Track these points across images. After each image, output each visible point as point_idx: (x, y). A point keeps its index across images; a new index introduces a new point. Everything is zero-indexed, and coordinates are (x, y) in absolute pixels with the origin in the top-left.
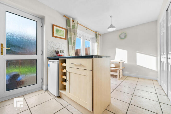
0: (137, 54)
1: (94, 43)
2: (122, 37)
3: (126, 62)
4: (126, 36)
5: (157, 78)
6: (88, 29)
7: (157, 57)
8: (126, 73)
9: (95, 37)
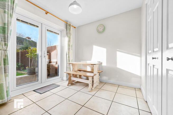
0: (118, 52)
1: (64, 37)
2: (100, 30)
3: (104, 64)
4: (104, 30)
5: (141, 85)
6: (48, 12)
7: (141, 56)
8: (105, 78)
9: (65, 29)
